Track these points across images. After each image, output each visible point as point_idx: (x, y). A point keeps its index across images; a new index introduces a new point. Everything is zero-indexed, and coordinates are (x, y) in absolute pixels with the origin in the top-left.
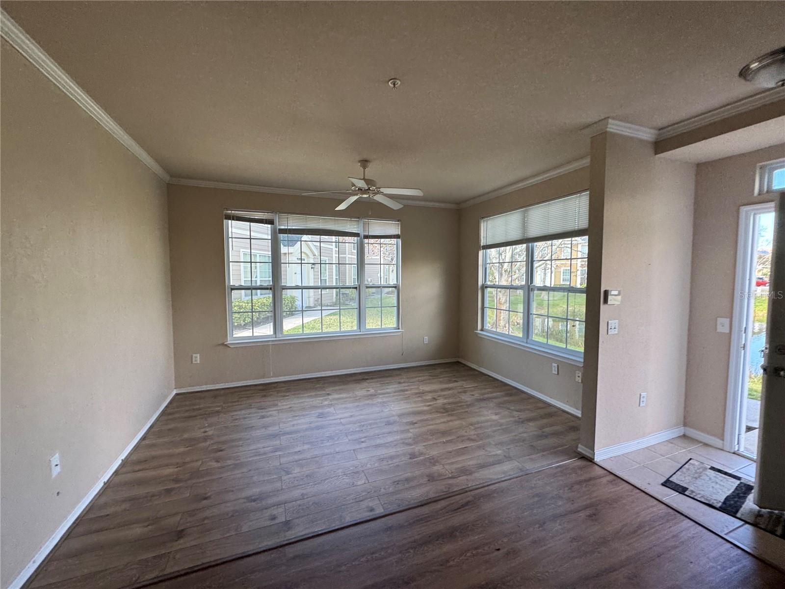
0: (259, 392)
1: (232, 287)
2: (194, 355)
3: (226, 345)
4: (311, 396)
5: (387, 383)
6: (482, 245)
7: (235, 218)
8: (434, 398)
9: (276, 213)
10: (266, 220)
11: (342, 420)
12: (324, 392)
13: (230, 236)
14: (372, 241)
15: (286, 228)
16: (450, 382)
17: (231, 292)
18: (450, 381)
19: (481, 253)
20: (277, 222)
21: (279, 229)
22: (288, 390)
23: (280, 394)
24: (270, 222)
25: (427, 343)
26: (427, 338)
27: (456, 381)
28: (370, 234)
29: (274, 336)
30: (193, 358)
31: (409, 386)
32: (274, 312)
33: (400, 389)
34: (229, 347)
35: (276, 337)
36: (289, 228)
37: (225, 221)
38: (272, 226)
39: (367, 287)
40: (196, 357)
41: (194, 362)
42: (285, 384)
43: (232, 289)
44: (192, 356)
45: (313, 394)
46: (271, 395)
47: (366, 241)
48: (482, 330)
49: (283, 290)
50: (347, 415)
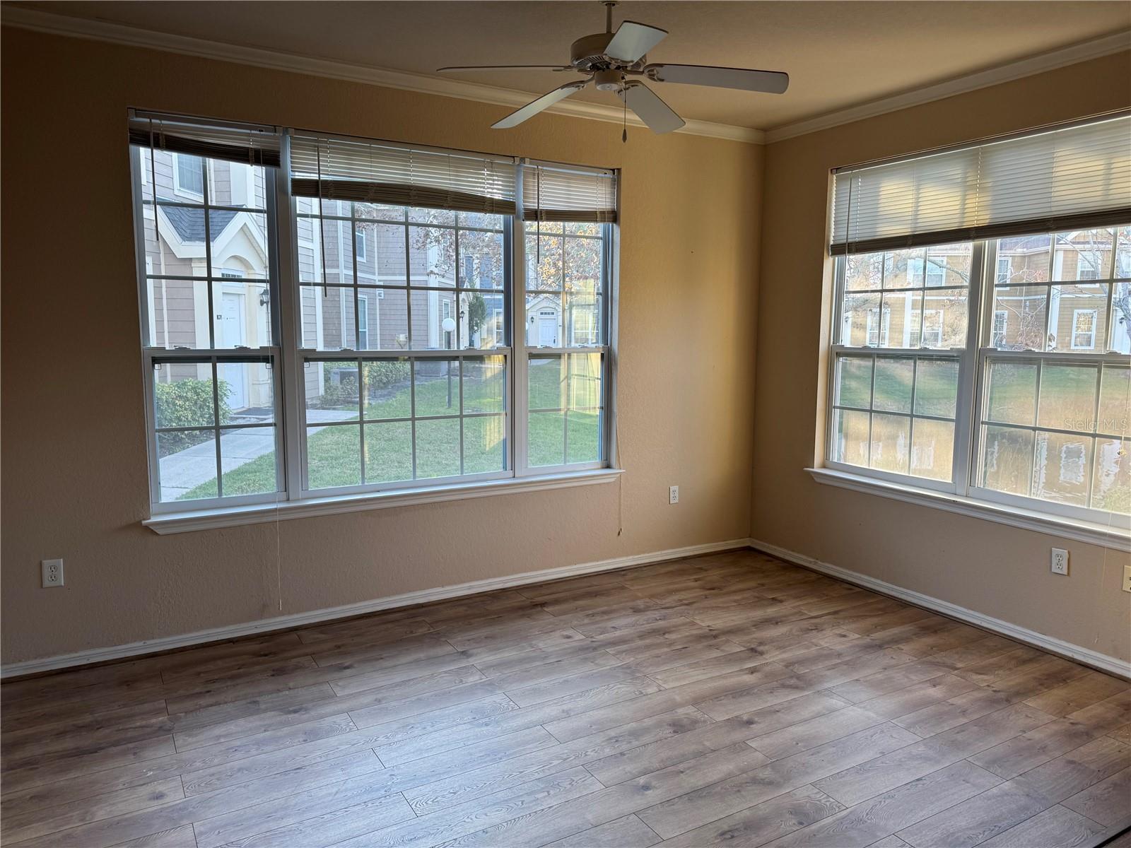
0: (255, 659)
1: (157, 355)
2: (47, 563)
3: (147, 528)
4: (417, 661)
5: (604, 613)
6: (832, 243)
7: (162, 141)
8: (753, 650)
9: (286, 131)
10: (257, 151)
11: (549, 728)
12: (449, 648)
13: (147, 195)
14: (546, 226)
15: (314, 177)
16: (759, 602)
17: (153, 366)
18: (760, 599)
19: (829, 263)
20: (287, 158)
21: (295, 182)
22: (340, 650)
23: (324, 664)
24: (268, 158)
25: (677, 501)
26: (675, 488)
27: (775, 601)
28: (543, 207)
29: (283, 495)
30: (47, 573)
31: (664, 618)
32: (280, 425)
33: (648, 627)
34: (157, 534)
35: (288, 500)
36: (323, 177)
37: (132, 148)
38: (273, 169)
39: (533, 356)
40: (54, 568)
41: (47, 583)
42: (322, 633)
43: (156, 360)
44: (41, 564)
45: (422, 655)
46: (297, 668)
47: (531, 226)
48: (824, 467)
49: (306, 364)
50: (552, 711)
